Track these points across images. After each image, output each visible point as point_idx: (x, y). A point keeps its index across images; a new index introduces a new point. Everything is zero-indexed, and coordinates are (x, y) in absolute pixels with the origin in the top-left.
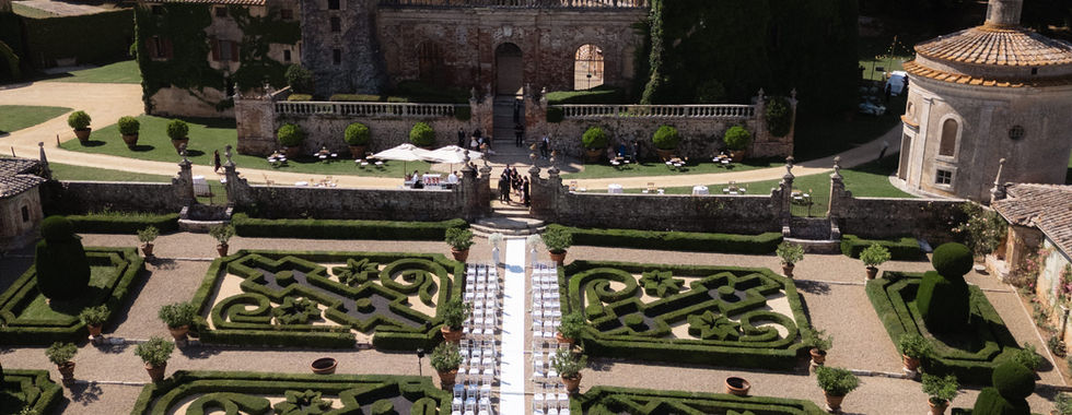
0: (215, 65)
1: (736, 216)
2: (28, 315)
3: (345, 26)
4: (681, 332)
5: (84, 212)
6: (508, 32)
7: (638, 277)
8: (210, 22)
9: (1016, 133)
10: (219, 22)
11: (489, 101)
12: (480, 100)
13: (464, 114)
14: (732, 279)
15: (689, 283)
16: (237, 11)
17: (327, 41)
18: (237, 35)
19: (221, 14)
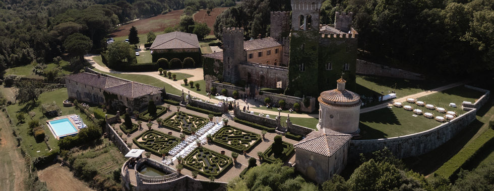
0: (215, 71)
1: (270, 123)
2: (145, 116)
3: (231, 67)
4: (229, 143)
5: (167, 99)
6: (262, 73)
7: (235, 130)
8: (214, 62)
9: (332, 117)
10: (216, 62)
11: (249, 88)
12: (247, 88)
13: (244, 90)
14: (251, 135)
15: (243, 133)
16: (219, 61)
17: (227, 70)
18: (218, 66)
19: (216, 61)
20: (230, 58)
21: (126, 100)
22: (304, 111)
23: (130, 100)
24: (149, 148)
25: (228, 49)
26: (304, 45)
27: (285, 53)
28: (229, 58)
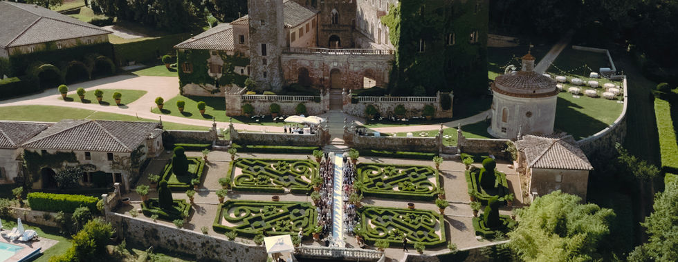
0: (211, 75)
1: (422, 145)
2: (171, 181)
3: (269, 62)
4: (396, 189)
6: (336, 64)
7: (383, 169)
8: (209, 57)
9: (529, 114)
10: (213, 57)
11: (328, 95)
12: (324, 94)
13: (318, 101)
14: (417, 170)
15: (400, 171)
16: (221, 53)
17: (261, 68)
18: (221, 63)
19: (214, 54)
20: (268, 45)
21: (105, 158)
22: (442, 117)
23: (121, 155)
24: (244, 231)
25: (263, 27)
26: (423, 8)
27: (323, 26)
28: (264, 47)
